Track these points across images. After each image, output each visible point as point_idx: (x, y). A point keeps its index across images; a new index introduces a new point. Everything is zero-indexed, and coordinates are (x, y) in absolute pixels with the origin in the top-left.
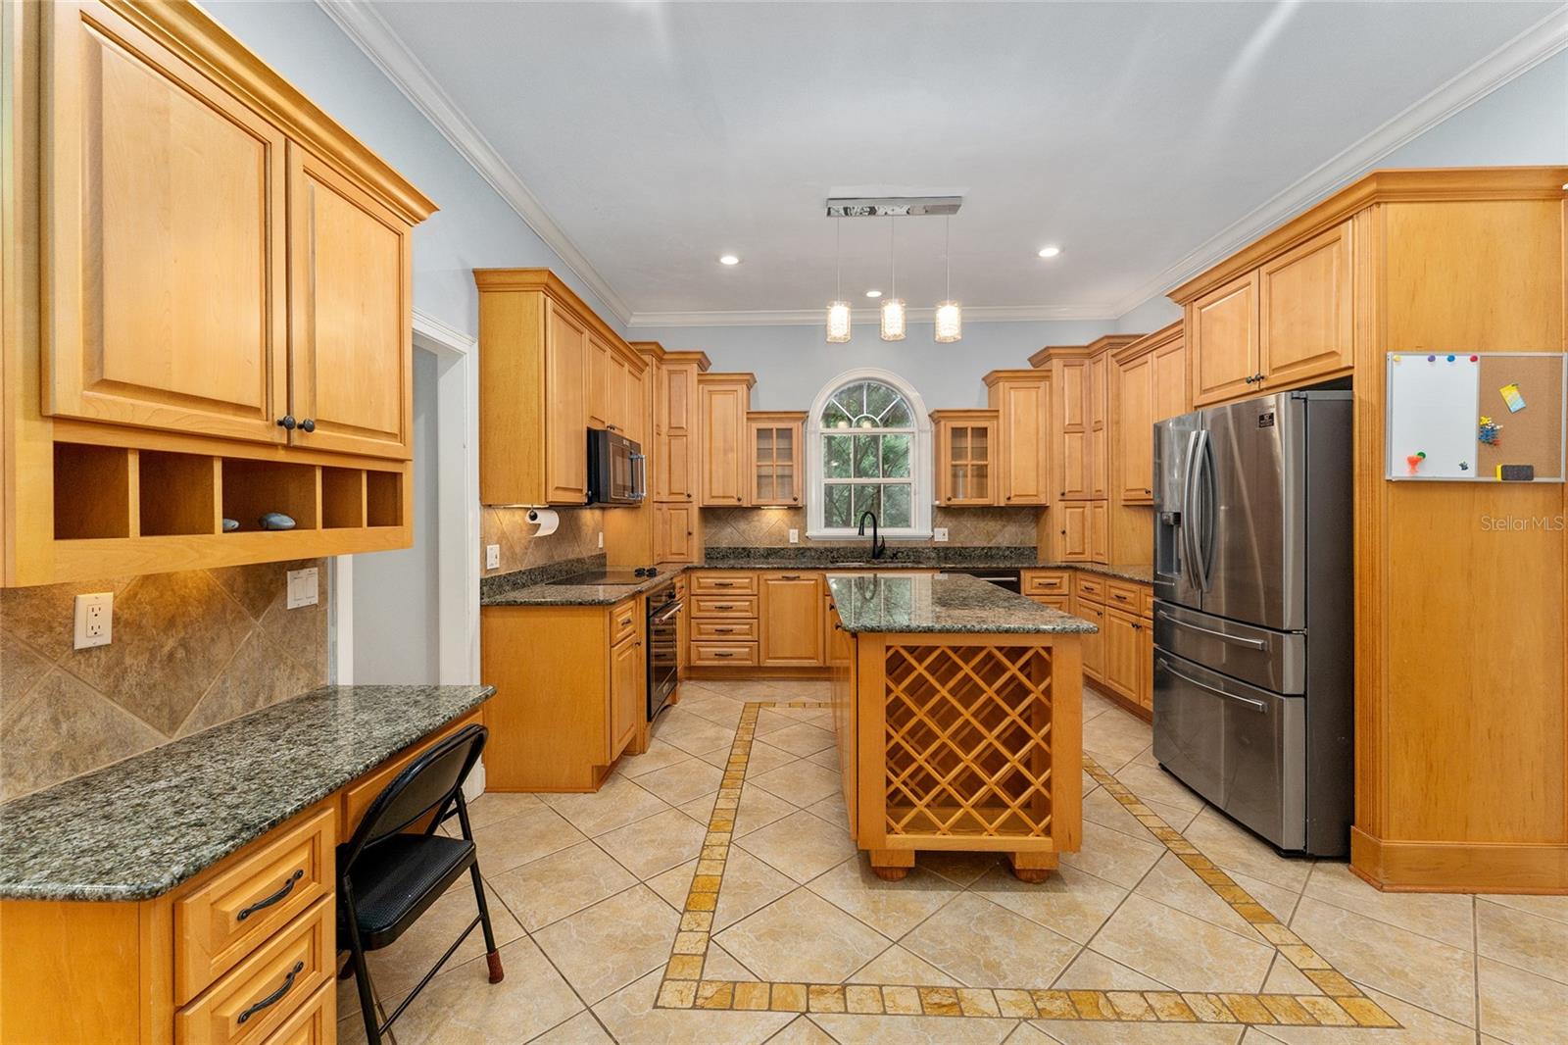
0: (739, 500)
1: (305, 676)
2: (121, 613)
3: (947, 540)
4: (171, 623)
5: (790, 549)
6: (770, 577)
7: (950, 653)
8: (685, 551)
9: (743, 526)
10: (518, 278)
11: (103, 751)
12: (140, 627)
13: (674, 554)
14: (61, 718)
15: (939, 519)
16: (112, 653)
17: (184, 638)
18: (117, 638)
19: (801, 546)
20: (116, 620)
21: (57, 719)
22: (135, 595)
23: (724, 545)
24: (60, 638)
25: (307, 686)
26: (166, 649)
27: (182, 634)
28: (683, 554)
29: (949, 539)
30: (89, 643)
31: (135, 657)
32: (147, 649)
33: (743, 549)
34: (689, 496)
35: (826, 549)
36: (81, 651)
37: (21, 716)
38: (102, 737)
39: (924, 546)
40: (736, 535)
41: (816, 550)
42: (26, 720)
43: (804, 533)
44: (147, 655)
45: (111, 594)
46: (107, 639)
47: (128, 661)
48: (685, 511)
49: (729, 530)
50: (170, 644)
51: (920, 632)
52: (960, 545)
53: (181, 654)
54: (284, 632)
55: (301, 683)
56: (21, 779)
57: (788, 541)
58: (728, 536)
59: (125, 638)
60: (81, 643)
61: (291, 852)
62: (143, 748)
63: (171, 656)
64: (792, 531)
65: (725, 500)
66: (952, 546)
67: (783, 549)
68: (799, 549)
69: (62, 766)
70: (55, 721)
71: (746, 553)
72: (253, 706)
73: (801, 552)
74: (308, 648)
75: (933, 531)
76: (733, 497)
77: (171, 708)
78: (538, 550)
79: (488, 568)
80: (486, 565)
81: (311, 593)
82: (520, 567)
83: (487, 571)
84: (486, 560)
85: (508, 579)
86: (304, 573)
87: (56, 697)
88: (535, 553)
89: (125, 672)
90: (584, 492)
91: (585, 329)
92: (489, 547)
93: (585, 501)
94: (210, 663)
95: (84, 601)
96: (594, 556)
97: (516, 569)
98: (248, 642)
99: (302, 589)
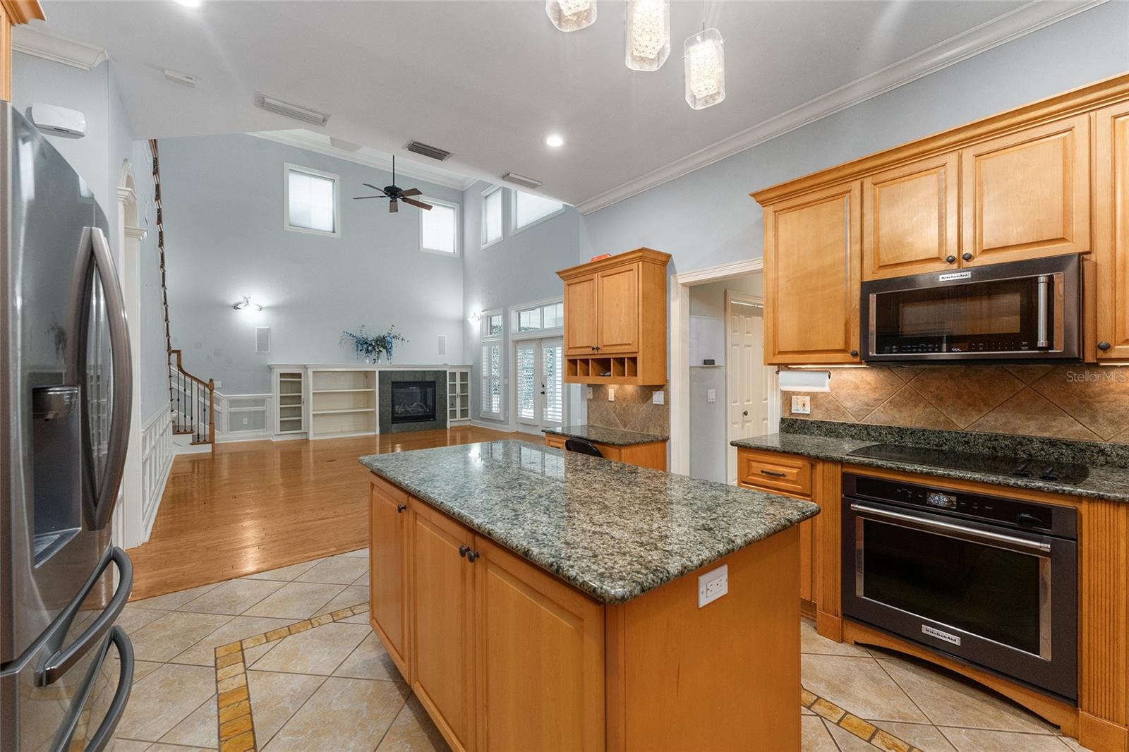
1: (659, 429)
4: (624, 400)
12: (619, 399)
14: (608, 415)
16: (614, 403)
18: (615, 400)
20: (615, 396)
22: (618, 391)
26: (623, 406)
27: (627, 403)
44: (620, 406)
46: (613, 400)
47: (616, 406)
50: (625, 405)
53: (626, 408)
54: (652, 411)
60: (610, 400)
74: (661, 420)
77: (624, 421)
78: (901, 412)
79: (793, 412)
80: (790, 410)
81: (660, 400)
82: (852, 420)
83: (792, 414)
84: (791, 406)
85: (819, 425)
86: (658, 392)
87: (607, 410)
88: (891, 412)
89: (616, 409)
90: (851, 352)
91: (859, 183)
92: (794, 397)
93: (855, 360)
94: (633, 413)
95: (610, 390)
97: (842, 420)
98: (642, 411)
99: (657, 399)
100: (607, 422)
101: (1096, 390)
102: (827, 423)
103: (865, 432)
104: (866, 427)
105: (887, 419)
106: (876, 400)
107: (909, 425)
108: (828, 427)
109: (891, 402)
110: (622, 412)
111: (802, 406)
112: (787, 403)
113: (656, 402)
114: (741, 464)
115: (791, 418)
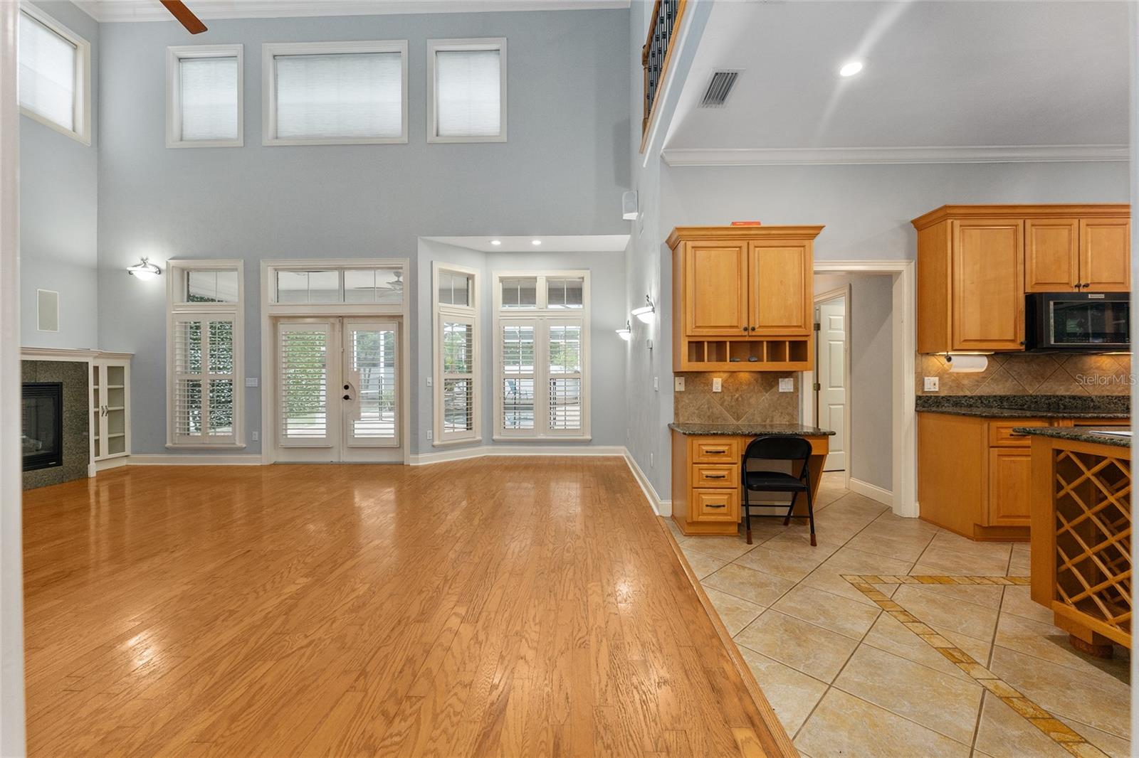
1: (787, 418)
2: (724, 385)
4: (737, 389)
7: (1072, 456)
10: (934, 217)
11: (719, 420)
12: (729, 389)
16: (722, 394)
18: (722, 391)
20: (722, 386)
22: (728, 380)
24: (710, 388)
25: (788, 421)
26: (736, 397)
27: (740, 393)
30: (716, 391)
31: (728, 397)
36: (714, 392)
37: (701, 404)
38: (719, 415)
45: (721, 379)
46: (720, 391)
47: (726, 398)
50: (737, 395)
51: (1068, 438)
53: (740, 399)
54: (778, 400)
55: (785, 420)
56: (702, 419)
59: (725, 391)
60: (714, 390)
61: (724, 445)
62: (730, 423)
63: (737, 399)
69: (710, 420)
70: (709, 407)
72: (765, 422)
74: (789, 408)
77: (738, 414)
78: (998, 385)
79: (926, 390)
80: (923, 389)
81: (789, 387)
82: (968, 393)
83: (924, 392)
84: (924, 385)
85: (947, 399)
86: (787, 379)
87: (709, 402)
88: (992, 386)
89: (725, 400)
90: (1019, 342)
91: (1022, 221)
92: (926, 378)
93: (1021, 348)
94: (749, 404)
95: (715, 379)
96: (1116, 397)
97: (961, 394)
98: (763, 400)
99: (785, 386)
100: (709, 417)
101: (1087, 367)
102: (952, 396)
103: (980, 401)
104: (980, 397)
105: (990, 391)
107: (1002, 394)
108: (954, 400)
109: (991, 379)
110: (733, 403)
111: (932, 385)
112: (920, 382)
113: (783, 391)
114: (991, 432)
115: (924, 395)
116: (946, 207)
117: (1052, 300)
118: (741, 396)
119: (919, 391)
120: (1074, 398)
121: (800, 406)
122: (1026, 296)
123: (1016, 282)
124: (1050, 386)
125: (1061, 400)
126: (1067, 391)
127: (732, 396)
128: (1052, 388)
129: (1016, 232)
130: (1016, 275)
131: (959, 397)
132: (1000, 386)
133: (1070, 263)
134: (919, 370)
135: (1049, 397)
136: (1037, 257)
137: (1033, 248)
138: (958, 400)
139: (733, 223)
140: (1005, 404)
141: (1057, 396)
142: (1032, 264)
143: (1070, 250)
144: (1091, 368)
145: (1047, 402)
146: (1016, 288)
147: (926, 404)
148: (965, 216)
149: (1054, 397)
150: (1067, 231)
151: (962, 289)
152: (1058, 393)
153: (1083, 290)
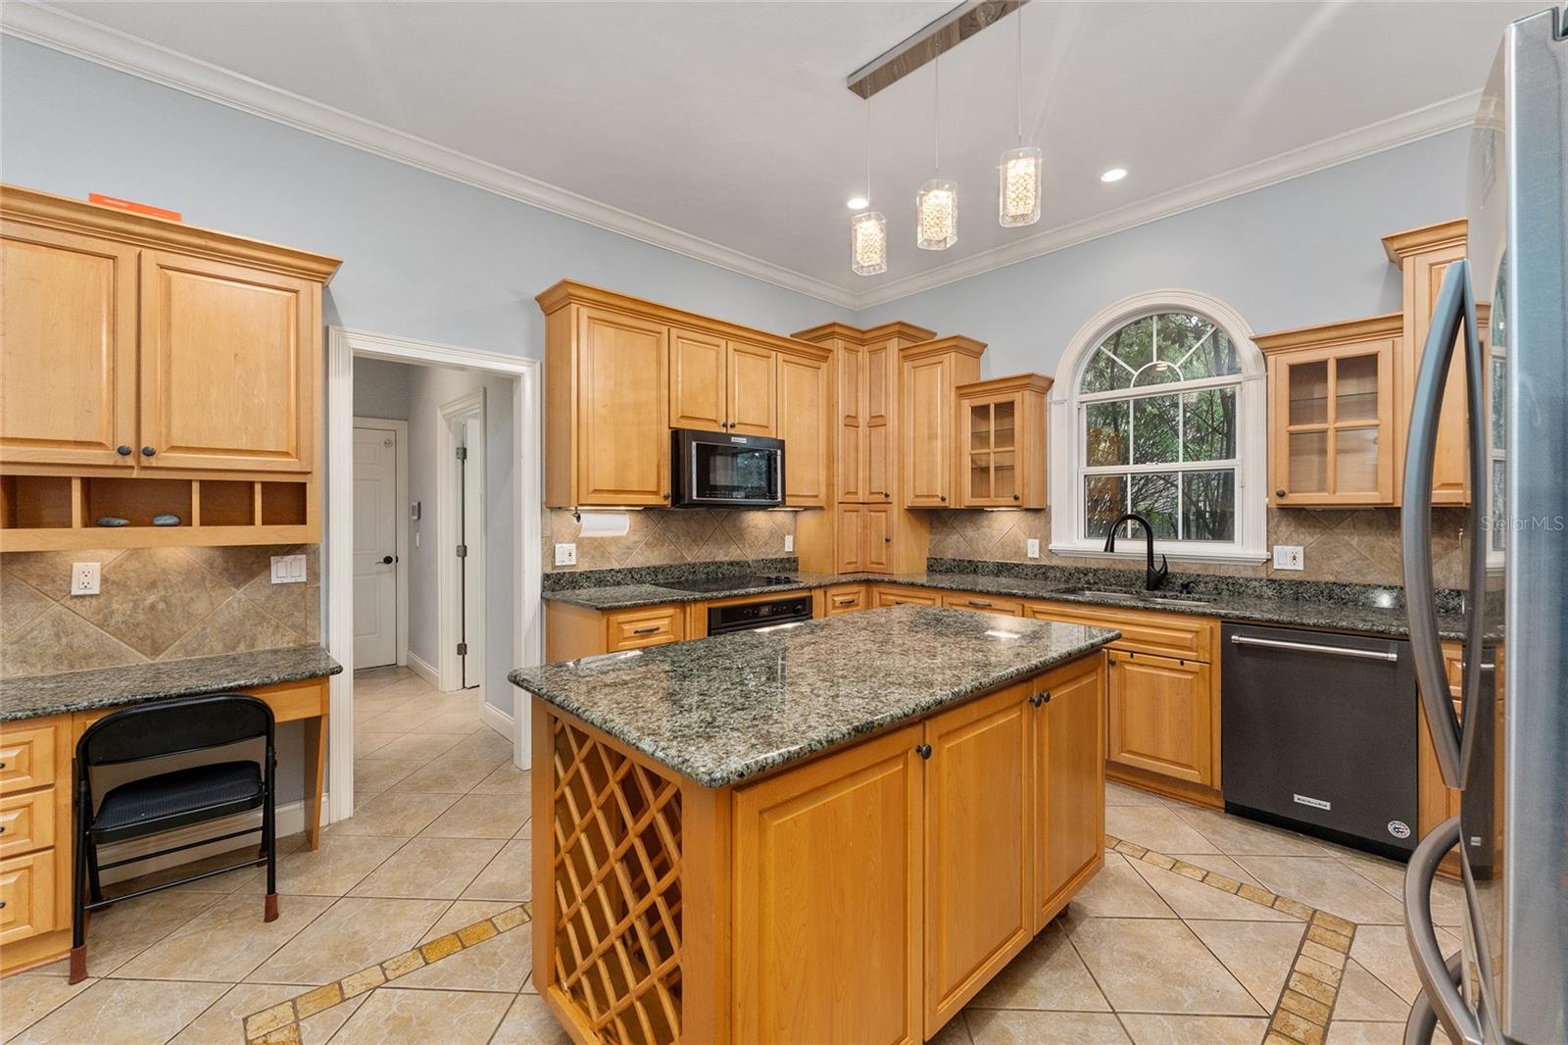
0: (943, 499)
1: (291, 635)
2: (108, 576)
3: (1300, 567)
4: (153, 585)
5: (1026, 566)
6: (954, 601)
8: (884, 561)
9: (970, 533)
11: (94, 659)
12: (125, 585)
13: (873, 563)
14: (62, 635)
15: (1284, 530)
16: (102, 599)
17: (165, 596)
18: (104, 592)
19: (1042, 563)
20: (104, 580)
21: (59, 635)
22: (121, 566)
23: (949, 555)
24: (61, 588)
25: (295, 642)
26: (148, 602)
27: (163, 593)
28: (882, 564)
29: (1305, 566)
30: (82, 592)
31: (121, 604)
32: (132, 600)
33: (969, 561)
34: (887, 496)
35: (1077, 570)
36: (76, 597)
37: (32, 630)
38: (94, 650)
39: (1250, 574)
40: (963, 544)
41: (1063, 570)
42: (36, 633)
43: (1047, 545)
44: (132, 604)
45: (99, 564)
46: (96, 590)
47: (115, 606)
48: (884, 514)
49: (955, 537)
50: (152, 599)
52: (1331, 579)
53: (161, 606)
54: (268, 601)
55: (287, 639)
56: (33, 665)
57: (1026, 555)
58: (955, 544)
59: (112, 592)
60: (75, 591)
61: (8, 747)
62: (128, 662)
63: (153, 607)
64: (1030, 541)
65: (931, 500)
66: (1312, 579)
67: (1017, 566)
68: (1039, 567)
69: (62, 663)
70: (57, 635)
71: (972, 567)
72: (233, 648)
73: (1041, 572)
74: (296, 614)
75: (1269, 548)
76: (938, 496)
77: (153, 640)
78: (653, 551)
79: (557, 564)
80: (553, 562)
81: (296, 573)
82: (616, 566)
83: (554, 567)
84: (554, 557)
85: (587, 576)
86: (285, 560)
87: (57, 622)
88: (646, 553)
89: (112, 613)
90: (662, 494)
91: (666, 328)
92: (557, 546)
93: (666, 503)
94: (189, 617)
95: (78, 567)
96: (771, 560)
97: (607, 567)
98: (229, 604)
99: (286, 571)
100: (56, 657)
102: (596, 571)
103: (630, 576)
104: (630, 571)
105: (644, 561)
106: (635, 542)
107: (657, 563)
108: (597, 576)
109: (646, 544)
110: (141, 618)
111: (567, 556)
112: (549, 553)
113: (279, 581)
114: (611, 630)
115: (555, 572)
116: (565, 283)
117: (695, 440)
118: (164, 600)
119: (548, 565)
120: (731, 564)
121: (323, 606)
122: (672, 432)
123: (659, 411)
124: (709, 551)
125: (719, 567)
126: (726, 556)
127: (135, 602)
128: (711, 552)
129: (658, 343)
130: (659, 401)
131: (603, 572)
132: (656, 553)
133: (717, 395)
134: (548, 533)
135: (707, 565)
136: (683, 381)
137: (678, 368)
138: (602, 576)
139: (94, 197)
140: (660, 577)
141: (716, 563)
142: (678, 389)
143: (717, 377)
144: (749, 526)
145: (705, 571)
146: (659, 421)
147: (555, 583)
148: (596, 304)
149: (713, 563)
150: (714, 353)
151: (590, 414)
152: (717, 559)
153: (731, 431)
